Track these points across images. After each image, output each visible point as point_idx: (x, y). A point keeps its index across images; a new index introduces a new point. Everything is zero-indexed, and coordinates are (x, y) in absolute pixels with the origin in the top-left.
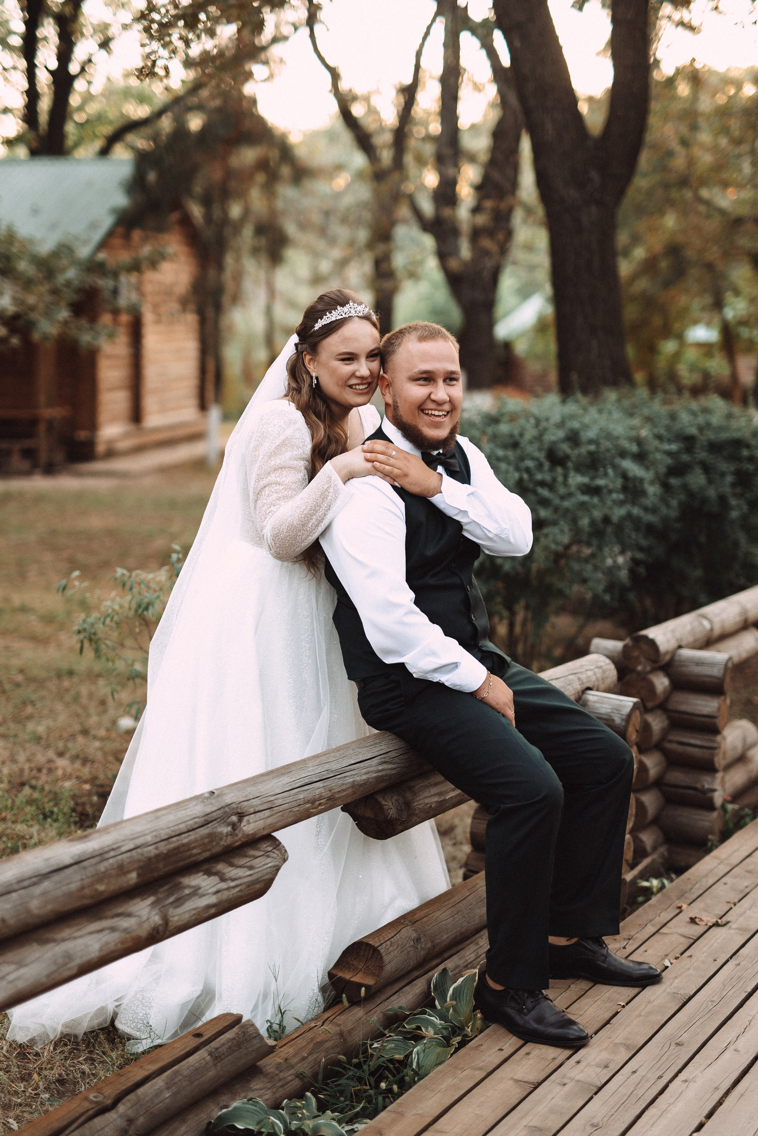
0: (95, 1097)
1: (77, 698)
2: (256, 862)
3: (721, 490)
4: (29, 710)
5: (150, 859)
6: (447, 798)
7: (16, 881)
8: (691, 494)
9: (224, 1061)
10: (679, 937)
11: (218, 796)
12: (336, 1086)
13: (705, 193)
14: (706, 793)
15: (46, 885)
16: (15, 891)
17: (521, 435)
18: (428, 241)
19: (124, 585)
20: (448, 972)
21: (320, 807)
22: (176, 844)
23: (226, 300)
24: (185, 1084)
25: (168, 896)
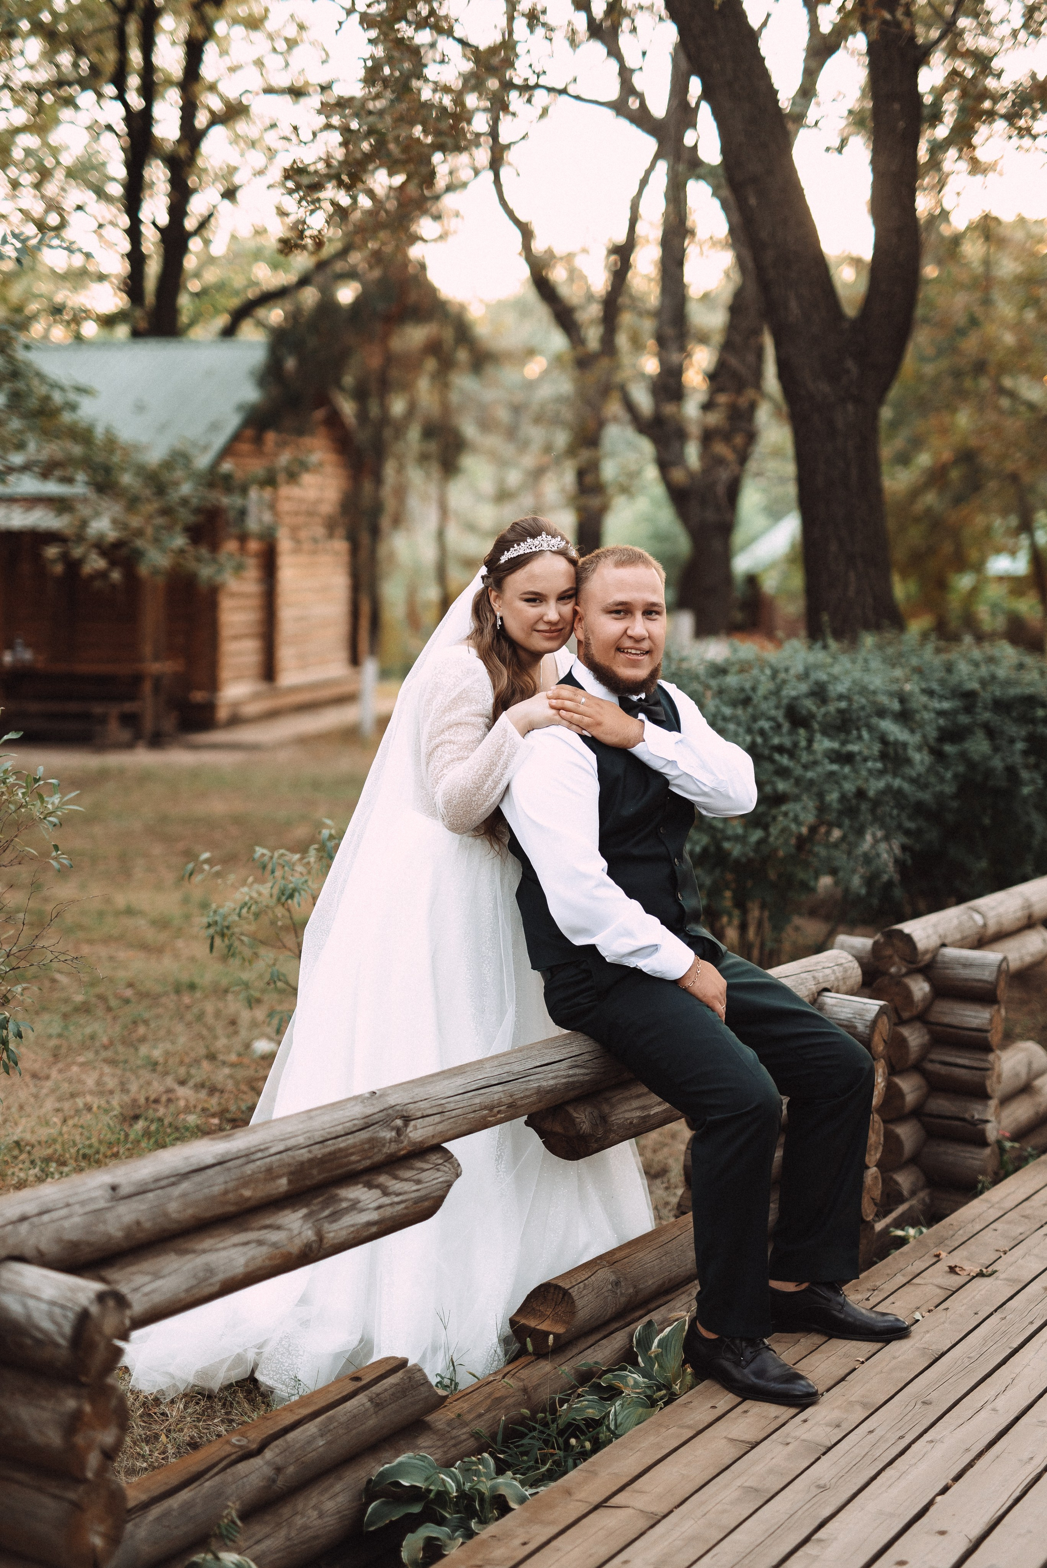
0: (238, 1441)
1: (200, 1017)
2: (424, 1176)
3: (1009, 760)
4: (142, 1030)
5: (302, 1164)
6: (652, 1113)
7: (152, 1179)
8: (972, 765)
9: (386, 1409)
10: (935, 1288)
11: (381, 1096)
12: (517, 1447)
13: (1008, 382)
14: (975, 1125)
15: (185, 1186)
16: (151, 1191)
17: (754, 689)
18: (646, 447)
19: (264, 867)
20: (653, 1325)
21: (499, 1116)
22: (332, 1148)
23: (385, 522)
24: (341, 1431)
25: (323, 1209)
